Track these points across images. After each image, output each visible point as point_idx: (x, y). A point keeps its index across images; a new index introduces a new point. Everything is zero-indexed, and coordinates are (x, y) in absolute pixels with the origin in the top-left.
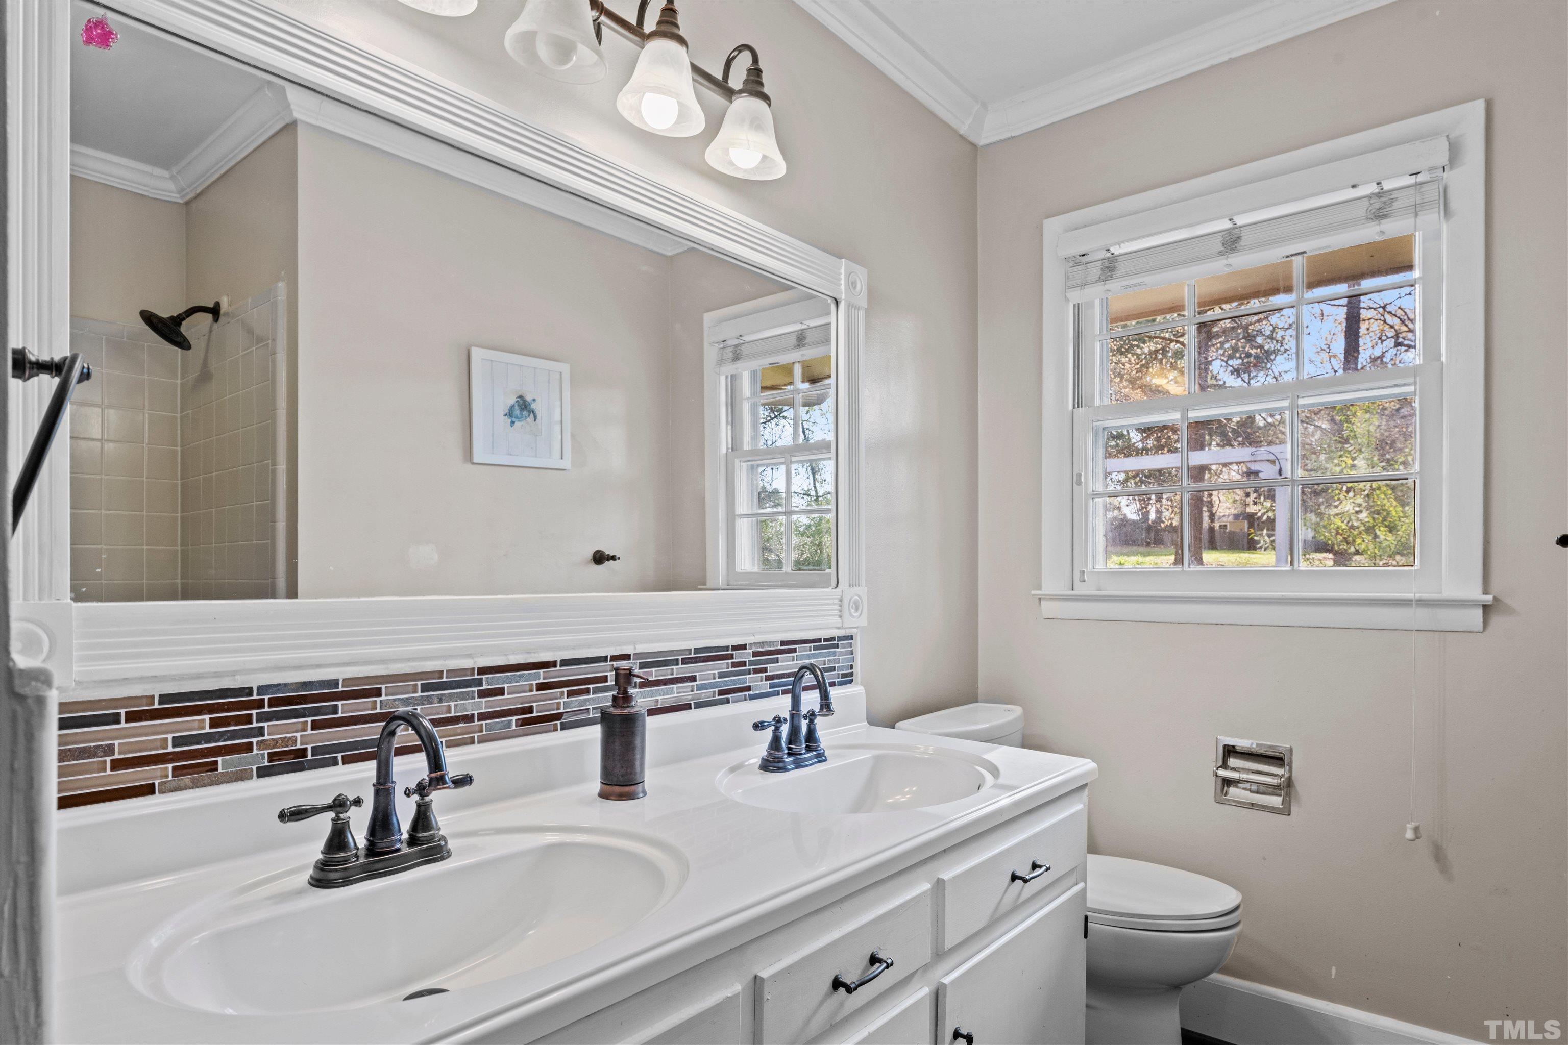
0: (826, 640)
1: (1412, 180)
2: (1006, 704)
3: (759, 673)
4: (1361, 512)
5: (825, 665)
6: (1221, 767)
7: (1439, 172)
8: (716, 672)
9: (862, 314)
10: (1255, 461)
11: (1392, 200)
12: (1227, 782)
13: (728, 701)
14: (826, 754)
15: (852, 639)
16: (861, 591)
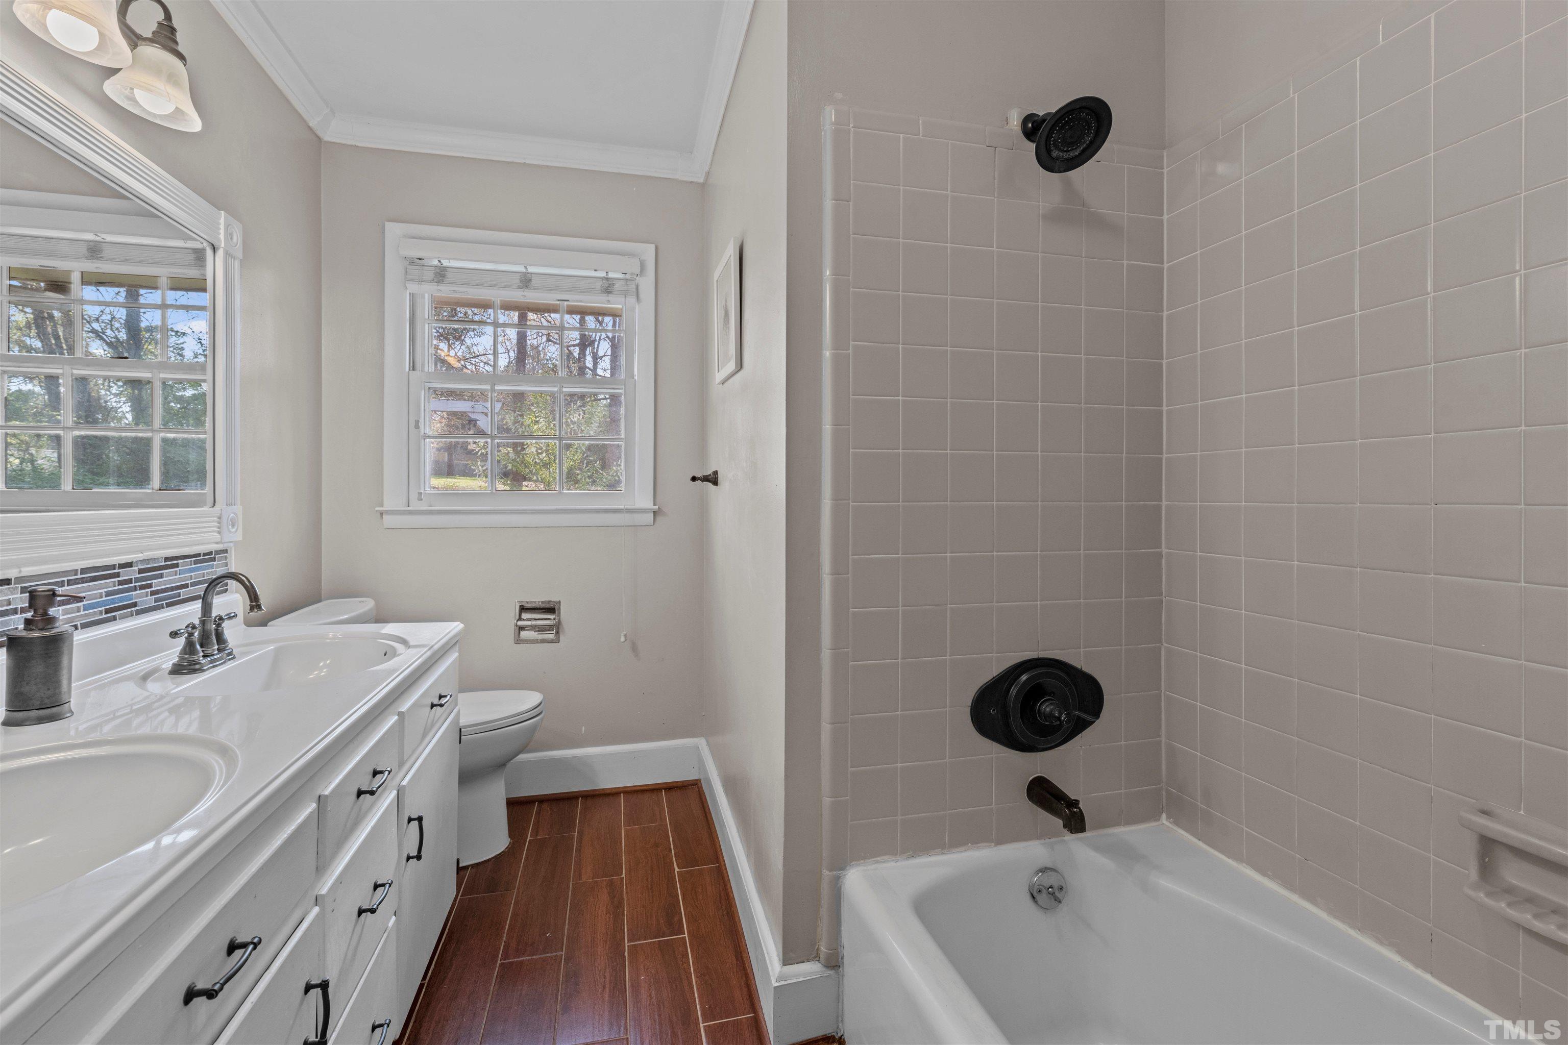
0: (205, 554)
1: (622, 276)
2: (359, 597)
3: (145, 589)
4: (541, 453)
5: (204, 577)
6: (518, 620)
7: (635, 277)
8: (103, 591)
9: (237, 263)
10: (474, 412)
11: (614, 285)
12: (521, 628)
13: (114, 618)
14: (235, 652)
15: (227, 553)
16: (238, 509)
